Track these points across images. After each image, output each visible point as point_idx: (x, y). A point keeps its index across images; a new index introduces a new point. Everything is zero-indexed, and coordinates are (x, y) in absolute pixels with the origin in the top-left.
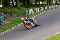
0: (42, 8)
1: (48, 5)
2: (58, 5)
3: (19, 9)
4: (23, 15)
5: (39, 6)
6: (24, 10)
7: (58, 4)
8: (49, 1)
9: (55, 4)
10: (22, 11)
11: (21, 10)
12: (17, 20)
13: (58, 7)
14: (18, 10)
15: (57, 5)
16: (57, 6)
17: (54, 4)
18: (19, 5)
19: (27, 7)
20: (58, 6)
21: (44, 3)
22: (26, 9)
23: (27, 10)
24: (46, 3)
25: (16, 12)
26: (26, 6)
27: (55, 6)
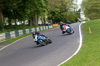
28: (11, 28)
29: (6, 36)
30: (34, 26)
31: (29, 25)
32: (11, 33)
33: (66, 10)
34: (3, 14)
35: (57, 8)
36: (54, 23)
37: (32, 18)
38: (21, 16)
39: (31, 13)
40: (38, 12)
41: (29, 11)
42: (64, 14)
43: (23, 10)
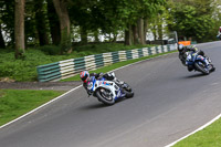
0: (107, 57)
1: (127, 47)
2: (165, 47)
3: (23, 58)
4: (36, 79)
5: (96, 48)
6: (40, 60)
7: (166, 42)
8: (131, 32)
9: (155, 43)
10: (32, 65)
11: (28, 63)
12: (12, 100)
13: (163, 52)
14: (18, 63)
15: (159, 47)
16: (160, 51)
17: (149, 42)
18: (21, 45)
19: (51, 53)
20: (166, 50)
21: (115, 38)
22: (49, 57)
23: (53, 61)
24: (123, 39)
25: (12, 68)
26: (47, 46)
27: (153, 48)
28: (87, 49)
29: (76, 65)
30: (137, 44)
31: (126, 43)
32: (87, 58)
33: (208, 10)
34: (70, 16)
35: (189, 4)
36: (181, 39)
37: (133, 27)
38: (110, 22)
39: (130, 16)
40: (145, 14)
41: (127, 12)
42: (204, 18)
43: (115, 9)
